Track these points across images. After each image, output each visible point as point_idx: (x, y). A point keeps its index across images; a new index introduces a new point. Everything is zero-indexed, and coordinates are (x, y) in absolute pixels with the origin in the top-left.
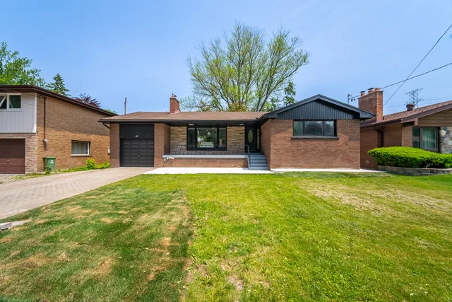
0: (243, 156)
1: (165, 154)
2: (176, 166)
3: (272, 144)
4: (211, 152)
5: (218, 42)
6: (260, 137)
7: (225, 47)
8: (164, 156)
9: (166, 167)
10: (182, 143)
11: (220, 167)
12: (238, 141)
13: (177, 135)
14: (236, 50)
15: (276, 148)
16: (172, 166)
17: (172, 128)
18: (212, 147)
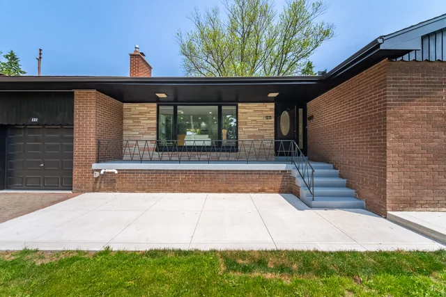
0: (282, 167)
1: (98, 162)
2: (123, 190)
3: (391, 137)
4: (204, 156)
5: (216, 12)
6: (305, 124)
7: (224, 20)
8: (95, 166)
9: (99, 190)
10: (146, 137)
11: (227, 191)
12: (262, 133)
13: (136, 120)
14: (239, 21)
15: (402, 147)
16: (114, 190)
17: (126, 105)
18: (208, 143)
